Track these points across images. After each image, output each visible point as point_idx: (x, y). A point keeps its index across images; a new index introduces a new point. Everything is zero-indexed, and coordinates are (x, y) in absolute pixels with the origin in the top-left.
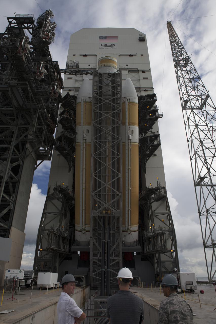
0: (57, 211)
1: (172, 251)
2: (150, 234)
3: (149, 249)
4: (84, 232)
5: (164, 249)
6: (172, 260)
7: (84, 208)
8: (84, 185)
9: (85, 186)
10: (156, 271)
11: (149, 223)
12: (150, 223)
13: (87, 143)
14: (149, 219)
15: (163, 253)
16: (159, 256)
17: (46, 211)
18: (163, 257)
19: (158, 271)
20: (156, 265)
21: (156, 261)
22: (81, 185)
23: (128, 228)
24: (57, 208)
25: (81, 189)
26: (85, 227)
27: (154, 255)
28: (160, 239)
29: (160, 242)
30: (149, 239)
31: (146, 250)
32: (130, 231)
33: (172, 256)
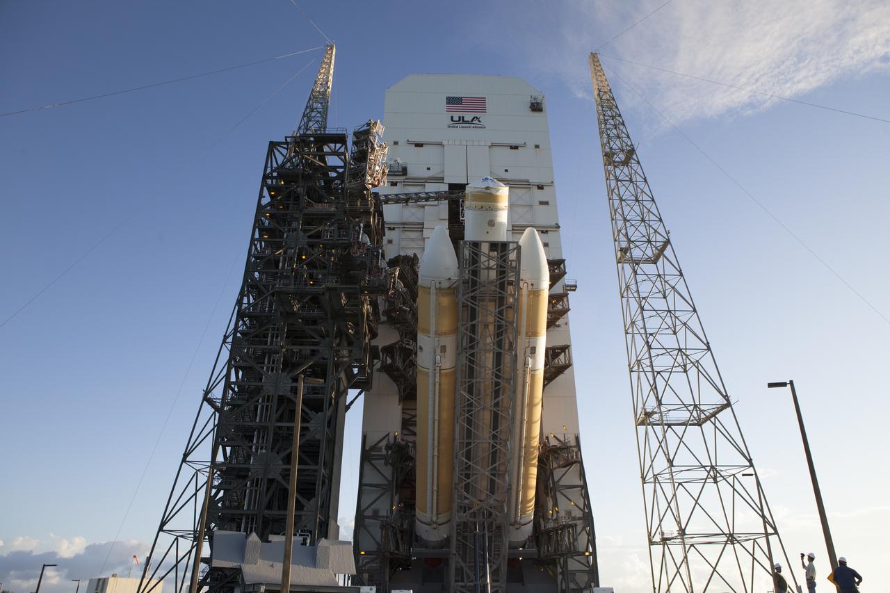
0: (386, 483)
1: (587, 554)
2: (551, 525)
3: (548, 551)
4: (435, 526)
5: (573, 552)
6: (587, 569)
7: (435, 488)
8: (436, 449)
9: (438, 450)
10: (559, 587)
11: (547, 503)
12: (550, 503)
13: (442, 371)
14: (547, 495)
15: (572, 557)
16: (566, 562)
17: (365, 481)
18: (573, 565)
19: (564, 588)
20: (560, 577)
21: (559, 570)
22: (430, 448)
23: (515, 521)
24: (384, 477)
25: (430, 455)
26: (437, 519)
27: (557, 561)
28: (567, 534)
29: (566, 539)
30: (548, 532)
31: (544, 553)
32: (519, 524)
33: (588, 562)
